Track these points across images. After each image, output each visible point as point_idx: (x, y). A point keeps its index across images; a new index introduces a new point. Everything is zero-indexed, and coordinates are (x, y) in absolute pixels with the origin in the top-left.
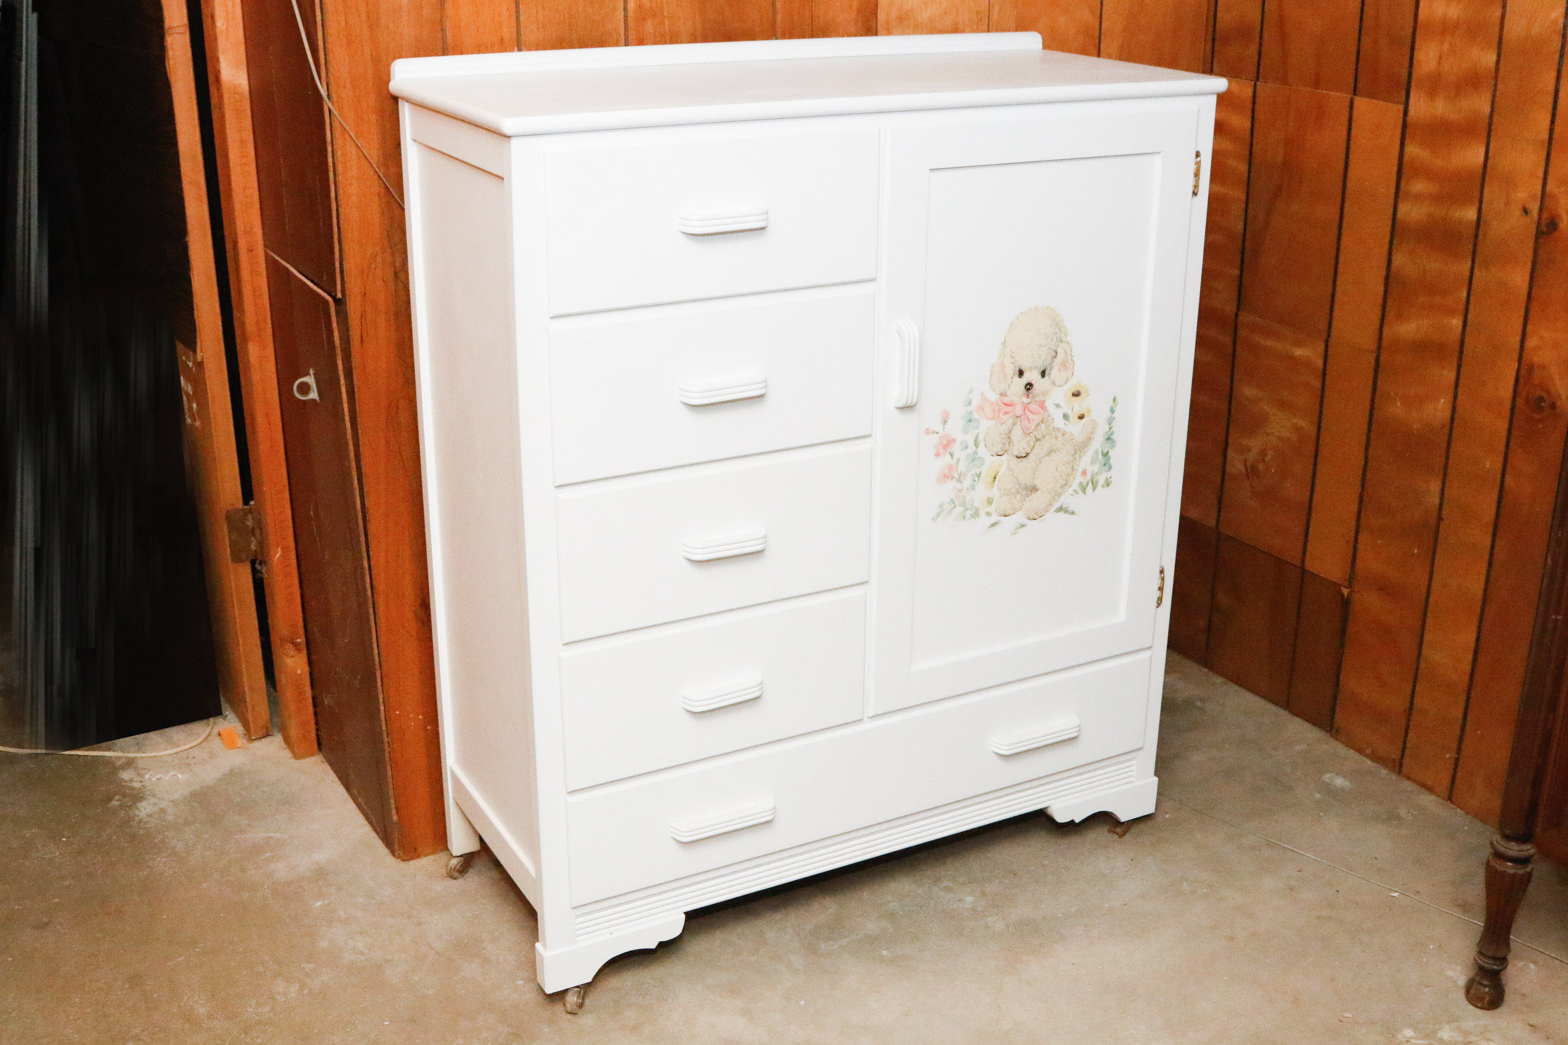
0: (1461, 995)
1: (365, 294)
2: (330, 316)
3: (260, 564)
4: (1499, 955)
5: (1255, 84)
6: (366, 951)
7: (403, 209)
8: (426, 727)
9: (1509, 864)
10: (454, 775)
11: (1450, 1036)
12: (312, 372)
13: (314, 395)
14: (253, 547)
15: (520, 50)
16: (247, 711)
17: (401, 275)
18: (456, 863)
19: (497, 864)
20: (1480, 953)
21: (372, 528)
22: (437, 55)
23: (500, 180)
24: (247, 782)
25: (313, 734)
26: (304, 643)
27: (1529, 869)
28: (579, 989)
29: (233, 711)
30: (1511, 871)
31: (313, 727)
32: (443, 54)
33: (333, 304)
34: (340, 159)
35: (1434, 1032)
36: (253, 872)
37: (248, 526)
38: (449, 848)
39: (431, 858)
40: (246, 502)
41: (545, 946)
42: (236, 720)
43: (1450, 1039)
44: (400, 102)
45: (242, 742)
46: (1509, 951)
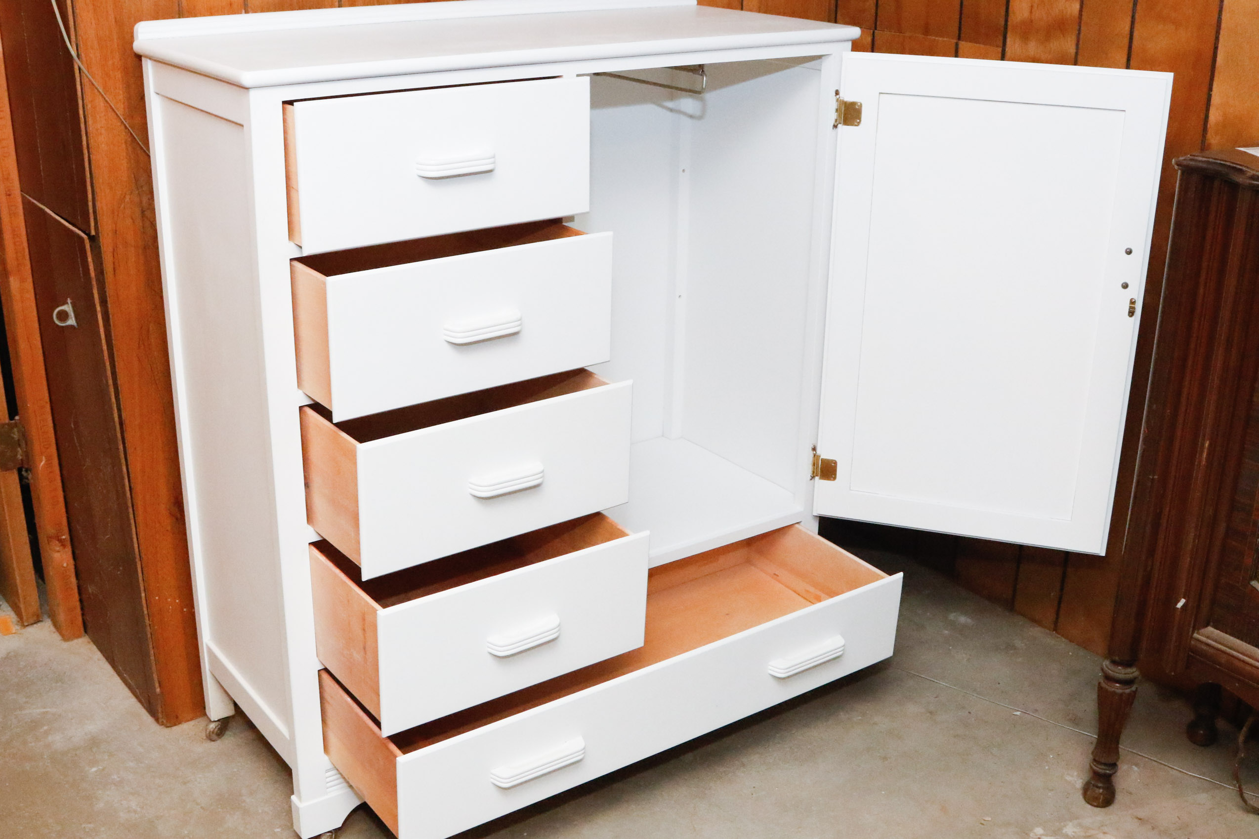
0: (1079, 797)
1: (116, 230)
2: (86, 253)
3: (27, 471)
4: (1111, 761)
5: (874, 32)
6: (139, 809)
7: (149, 156)
8: (183, 610)
9: (1118, 685)
10: (209, 650)
11: (1073, 832)
12: (69, 301)
13: (72, 321)
14: (19, 457)
15: (247, 12)
16: (19, 600)
17: (148, 213)
18: (214, 727)
19: (251, 726)
20: (1095, 760)
21: (128, 436)
22: (173, 17)
23: (241, 127)
24: (22, 664)
25: (80, 619)
26: (68, 538)
27: (1134, 688)
28: (330, 834)
29: (7, 602)
30: (1120, 691)
31: (78, 611)
32: (179, 17)
33: (88, 241)
34: (90, 112)
35: (1060, 829)
36: (33, 744)
37: (13, 438)
38: (208, 713)
39: (192, 723)
40: (11, 417)
41: (300, 797)
42: (9, 608)
43: (1073, 834)
44: (143, 59)
45: (15, 628)
46: (1118, 758)
